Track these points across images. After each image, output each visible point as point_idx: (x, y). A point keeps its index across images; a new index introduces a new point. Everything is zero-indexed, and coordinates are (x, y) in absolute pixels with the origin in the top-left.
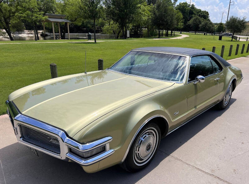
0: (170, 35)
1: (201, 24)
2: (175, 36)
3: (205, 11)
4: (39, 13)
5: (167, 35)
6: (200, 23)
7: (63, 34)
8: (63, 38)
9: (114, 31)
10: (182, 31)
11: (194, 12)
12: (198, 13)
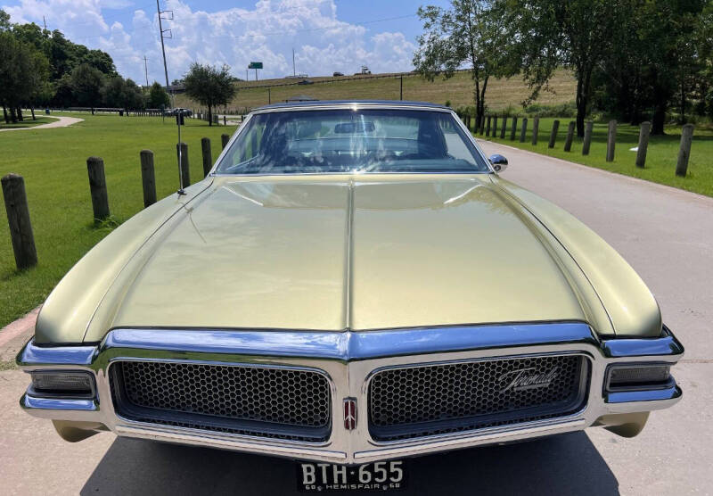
3: (99, 51)
6: (100, 84)
12: (79, 55)
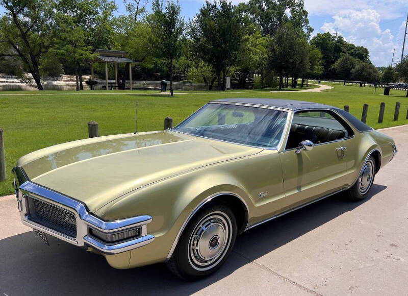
0: (300, 85)
1: (354, 68)
2: (308, 87)
3: (362, 47)
4: (85, 48)
5: (294, 85)
6: (353, 66)
7: (121, 81)
8: (122, 87)
9: (204, 78)
10: (321, 79)
11: (343, 48)
12: (349, 50)
